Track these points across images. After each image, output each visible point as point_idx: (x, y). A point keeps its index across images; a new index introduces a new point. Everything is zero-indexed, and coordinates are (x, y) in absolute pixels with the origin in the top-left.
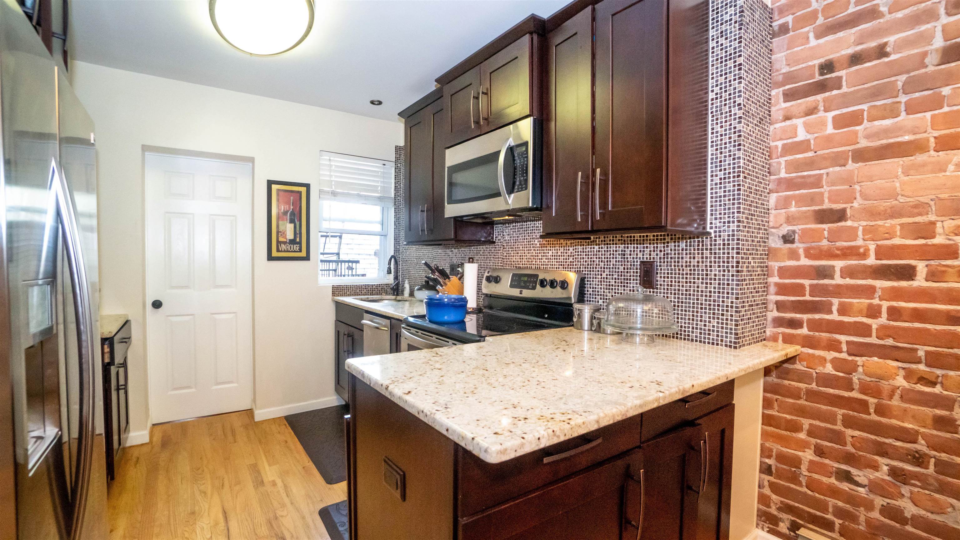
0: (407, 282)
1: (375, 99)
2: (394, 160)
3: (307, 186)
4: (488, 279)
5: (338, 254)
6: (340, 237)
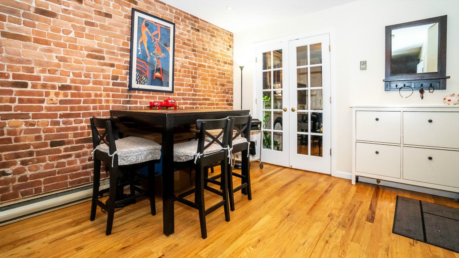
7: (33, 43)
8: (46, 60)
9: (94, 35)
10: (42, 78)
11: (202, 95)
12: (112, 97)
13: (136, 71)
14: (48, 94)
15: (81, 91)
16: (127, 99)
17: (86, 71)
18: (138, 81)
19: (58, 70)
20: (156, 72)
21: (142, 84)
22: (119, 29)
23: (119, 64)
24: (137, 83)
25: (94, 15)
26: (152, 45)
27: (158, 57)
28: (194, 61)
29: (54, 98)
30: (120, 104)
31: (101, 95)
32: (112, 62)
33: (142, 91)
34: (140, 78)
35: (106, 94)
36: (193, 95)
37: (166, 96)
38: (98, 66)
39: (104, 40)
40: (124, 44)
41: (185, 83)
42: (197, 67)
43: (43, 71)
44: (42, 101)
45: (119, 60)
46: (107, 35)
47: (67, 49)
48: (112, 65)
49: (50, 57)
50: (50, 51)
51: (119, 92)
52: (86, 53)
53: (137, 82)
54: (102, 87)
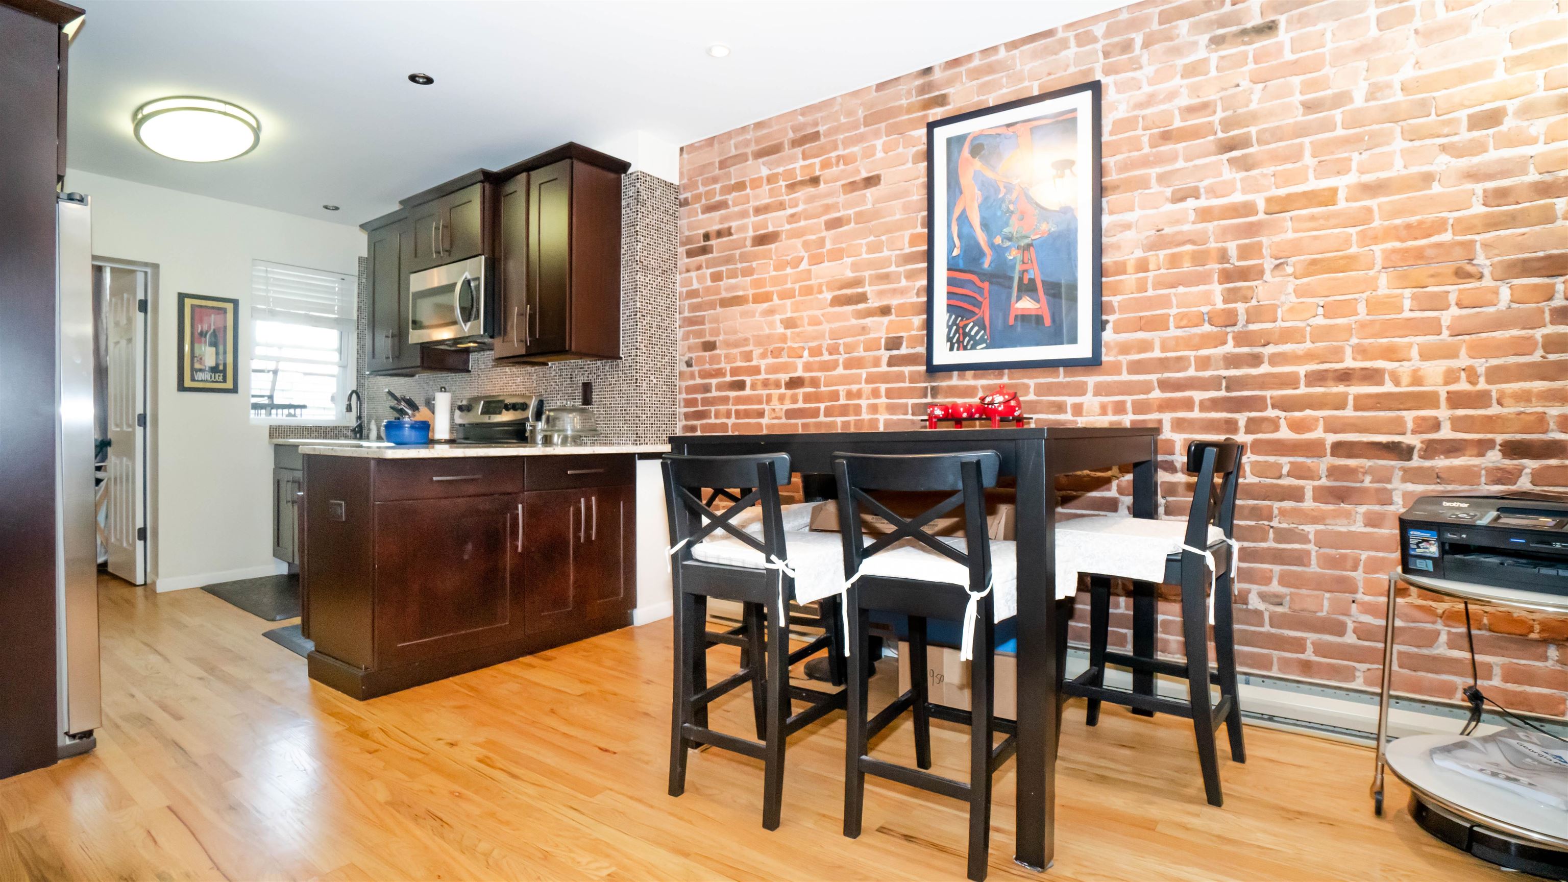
0: (373, 422)
1: (331, 204)
2: (357, 274)
3: (235, 302)
4: (461, 408)
5: (271, 397)
6: (275, 372)
7: (751, 304)
8: (767, 331)
9: (844, 245)
10: (763, 368)
11: (1310, 356)
12: (888, 398)
13: (948, 311)
14: (769, 399)
15: (823, 389)
16: (924, 401)
17: (831, 340)
18: (954, 341)
19: (784, 349)
20: (1019, 298)
21: (965, 348)
22: (897, 204)
23: (902, 301)
24: (951, 349)
25: (842, 198)
26: (1000, 207)
27: (1023, 243)
28: (1238, 197)
29: (778, 407)
30: (906, 414)
31: (859, 395)
32: (885, 302)
33: (973, 372)
34: (961, 331)
35: (870, 389)
36: (1232, 361)
37: (1068, 379)
38: (854, 322)
39: (864, 249)
40: (913, 241)
41: (1173, 311)
42: (1261, 216)
43: (763, 356)
44: (761, 414)
45: (903, 292)
46: (870, 236)
47: (798, 298)
48: (885, 311)
49: (771, 325)
50: (771, 312)
51: (904, 382)
52: (828, 296)
53: (949, 343)
54: (864, 373)
